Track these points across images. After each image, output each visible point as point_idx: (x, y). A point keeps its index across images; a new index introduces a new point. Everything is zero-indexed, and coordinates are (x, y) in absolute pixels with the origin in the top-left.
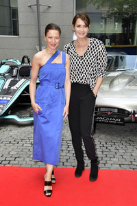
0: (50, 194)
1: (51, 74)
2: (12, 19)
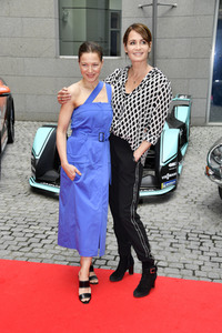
0: (87, 299)
1: (94, 119)
2: (110, 29)
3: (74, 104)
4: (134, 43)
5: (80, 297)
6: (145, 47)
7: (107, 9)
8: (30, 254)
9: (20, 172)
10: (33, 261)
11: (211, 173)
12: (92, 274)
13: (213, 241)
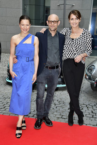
0: (19, 136)
2: (45, 14)
3: (15, 44)
4: (72, 19)
5: (16, 135)
6: (78, 21)
7: (44, 6)
8: (4, 112)
9: (2, 75)
10: (6, 114)
11: (87, 77)
12: (24, 124)
13: (88, 107)
